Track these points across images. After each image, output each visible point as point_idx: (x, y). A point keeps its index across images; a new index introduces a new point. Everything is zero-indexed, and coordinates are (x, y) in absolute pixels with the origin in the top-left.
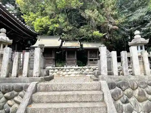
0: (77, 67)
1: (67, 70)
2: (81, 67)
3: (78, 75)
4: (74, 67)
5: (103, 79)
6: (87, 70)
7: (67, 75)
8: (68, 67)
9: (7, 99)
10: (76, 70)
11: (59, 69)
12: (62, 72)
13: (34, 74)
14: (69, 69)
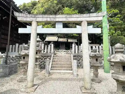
0: (65, 50)
1: (61, 52)
2: (67, 50)
3: (65, 54)
4: (64, 50)
5: (72, 54)
6: (70, 52)
7: (61, 54)
8: (61, 50)
9: (45, 59)
10: (65, 51)
11: (57, 51)
12: (58, 53)
13: (52, 52)
14: (61, 51)
